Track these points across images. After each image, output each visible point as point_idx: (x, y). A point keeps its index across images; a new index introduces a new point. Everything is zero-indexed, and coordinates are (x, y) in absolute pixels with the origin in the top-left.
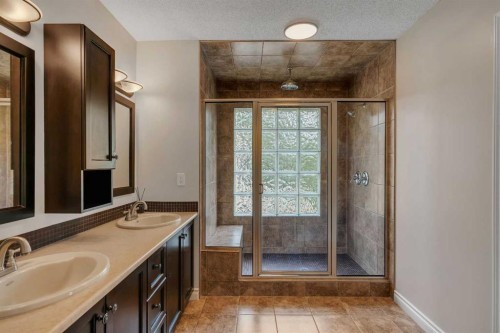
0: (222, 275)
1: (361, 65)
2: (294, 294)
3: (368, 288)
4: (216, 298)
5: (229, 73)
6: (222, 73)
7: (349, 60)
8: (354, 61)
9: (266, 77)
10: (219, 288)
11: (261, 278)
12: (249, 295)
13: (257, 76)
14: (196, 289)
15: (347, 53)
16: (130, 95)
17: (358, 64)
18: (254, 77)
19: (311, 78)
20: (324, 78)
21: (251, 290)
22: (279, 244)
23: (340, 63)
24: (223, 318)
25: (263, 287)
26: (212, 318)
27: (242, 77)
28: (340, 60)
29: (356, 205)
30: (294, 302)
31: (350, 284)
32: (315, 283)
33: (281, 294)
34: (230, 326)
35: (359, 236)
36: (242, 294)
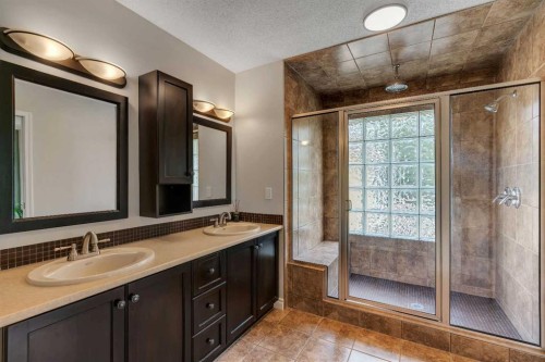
0: (307, 291)
1: (508, 38)
2: (388, 332)
3: (505, 355)
4: (300, 312)
5: (330, 85)
6: (323, 87)
7: (481, 36)
8: (489, 34)
9: (373, 82)
10: (304, 303)
11: (349, 304)
12: (335, 319)
13: (362, 84)
14: (281, 299)
15: (471, 27)
16: (227, 121)
17: (500, 38)
18: (358, 84)
19: (431, 72)
20: (451, 68)
21: (335, 314)
22: (394, 270)
23: (469, 43)
24: (295, 335)
25: (349, 314)
26: (285, 332)
27: (346, 87)
28: (464, 39)
29: (506, 234)
30: (382, 342)
31: (472, 341)
32: (416, 326)
33: (370, 328)
34: (297, 345)
35: (509, 278)
36: (326, 315)
